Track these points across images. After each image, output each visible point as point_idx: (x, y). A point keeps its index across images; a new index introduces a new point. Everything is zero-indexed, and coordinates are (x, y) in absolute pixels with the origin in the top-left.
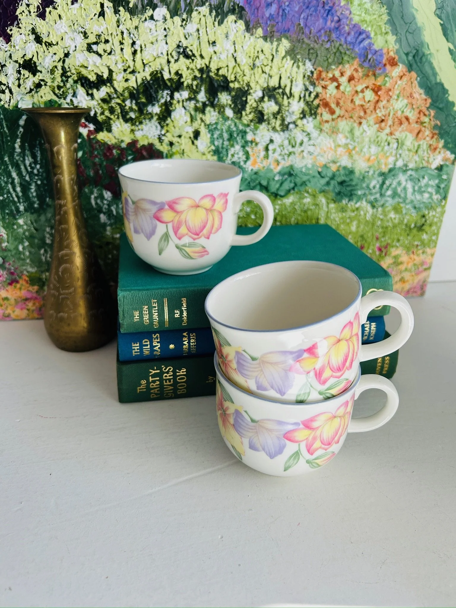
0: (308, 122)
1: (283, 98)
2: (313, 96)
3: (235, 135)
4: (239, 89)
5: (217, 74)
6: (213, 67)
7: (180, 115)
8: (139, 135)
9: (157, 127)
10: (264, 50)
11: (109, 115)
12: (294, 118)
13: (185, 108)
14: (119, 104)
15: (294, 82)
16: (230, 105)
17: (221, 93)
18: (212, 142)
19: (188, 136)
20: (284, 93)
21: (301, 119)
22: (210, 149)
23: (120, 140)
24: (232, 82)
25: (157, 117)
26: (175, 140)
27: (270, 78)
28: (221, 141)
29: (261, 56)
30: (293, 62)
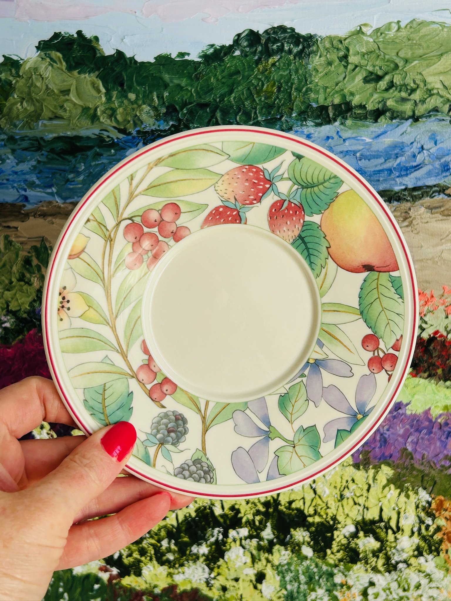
0: (426, 561)
1: (387, 533)
2: (432, 529)
3: (317, 578)
4: (321, 525)
5: (289, 508)
6: (284, 500)
7: (237, 556)
8: (178, 579)
9: (204, 569)
10: (355, 478)
11: (138, 557)
12: (405, 556)
13: (244, 548)
14: (152, 545)
15: (402, 514)
16: (309, 543)
17: (295, 529)
18: (283, 586)
19: (248, 579)
20: (388, 527)
21: (416, 557)
22: (280, 594)
23: (152, 585)
24: (310, 516)
25: (204, 558)
26: (229, 584)
27: (365, 510)
28: (296, 585)
29: (351, 486)
30: (399, 490)
